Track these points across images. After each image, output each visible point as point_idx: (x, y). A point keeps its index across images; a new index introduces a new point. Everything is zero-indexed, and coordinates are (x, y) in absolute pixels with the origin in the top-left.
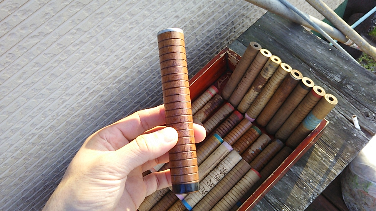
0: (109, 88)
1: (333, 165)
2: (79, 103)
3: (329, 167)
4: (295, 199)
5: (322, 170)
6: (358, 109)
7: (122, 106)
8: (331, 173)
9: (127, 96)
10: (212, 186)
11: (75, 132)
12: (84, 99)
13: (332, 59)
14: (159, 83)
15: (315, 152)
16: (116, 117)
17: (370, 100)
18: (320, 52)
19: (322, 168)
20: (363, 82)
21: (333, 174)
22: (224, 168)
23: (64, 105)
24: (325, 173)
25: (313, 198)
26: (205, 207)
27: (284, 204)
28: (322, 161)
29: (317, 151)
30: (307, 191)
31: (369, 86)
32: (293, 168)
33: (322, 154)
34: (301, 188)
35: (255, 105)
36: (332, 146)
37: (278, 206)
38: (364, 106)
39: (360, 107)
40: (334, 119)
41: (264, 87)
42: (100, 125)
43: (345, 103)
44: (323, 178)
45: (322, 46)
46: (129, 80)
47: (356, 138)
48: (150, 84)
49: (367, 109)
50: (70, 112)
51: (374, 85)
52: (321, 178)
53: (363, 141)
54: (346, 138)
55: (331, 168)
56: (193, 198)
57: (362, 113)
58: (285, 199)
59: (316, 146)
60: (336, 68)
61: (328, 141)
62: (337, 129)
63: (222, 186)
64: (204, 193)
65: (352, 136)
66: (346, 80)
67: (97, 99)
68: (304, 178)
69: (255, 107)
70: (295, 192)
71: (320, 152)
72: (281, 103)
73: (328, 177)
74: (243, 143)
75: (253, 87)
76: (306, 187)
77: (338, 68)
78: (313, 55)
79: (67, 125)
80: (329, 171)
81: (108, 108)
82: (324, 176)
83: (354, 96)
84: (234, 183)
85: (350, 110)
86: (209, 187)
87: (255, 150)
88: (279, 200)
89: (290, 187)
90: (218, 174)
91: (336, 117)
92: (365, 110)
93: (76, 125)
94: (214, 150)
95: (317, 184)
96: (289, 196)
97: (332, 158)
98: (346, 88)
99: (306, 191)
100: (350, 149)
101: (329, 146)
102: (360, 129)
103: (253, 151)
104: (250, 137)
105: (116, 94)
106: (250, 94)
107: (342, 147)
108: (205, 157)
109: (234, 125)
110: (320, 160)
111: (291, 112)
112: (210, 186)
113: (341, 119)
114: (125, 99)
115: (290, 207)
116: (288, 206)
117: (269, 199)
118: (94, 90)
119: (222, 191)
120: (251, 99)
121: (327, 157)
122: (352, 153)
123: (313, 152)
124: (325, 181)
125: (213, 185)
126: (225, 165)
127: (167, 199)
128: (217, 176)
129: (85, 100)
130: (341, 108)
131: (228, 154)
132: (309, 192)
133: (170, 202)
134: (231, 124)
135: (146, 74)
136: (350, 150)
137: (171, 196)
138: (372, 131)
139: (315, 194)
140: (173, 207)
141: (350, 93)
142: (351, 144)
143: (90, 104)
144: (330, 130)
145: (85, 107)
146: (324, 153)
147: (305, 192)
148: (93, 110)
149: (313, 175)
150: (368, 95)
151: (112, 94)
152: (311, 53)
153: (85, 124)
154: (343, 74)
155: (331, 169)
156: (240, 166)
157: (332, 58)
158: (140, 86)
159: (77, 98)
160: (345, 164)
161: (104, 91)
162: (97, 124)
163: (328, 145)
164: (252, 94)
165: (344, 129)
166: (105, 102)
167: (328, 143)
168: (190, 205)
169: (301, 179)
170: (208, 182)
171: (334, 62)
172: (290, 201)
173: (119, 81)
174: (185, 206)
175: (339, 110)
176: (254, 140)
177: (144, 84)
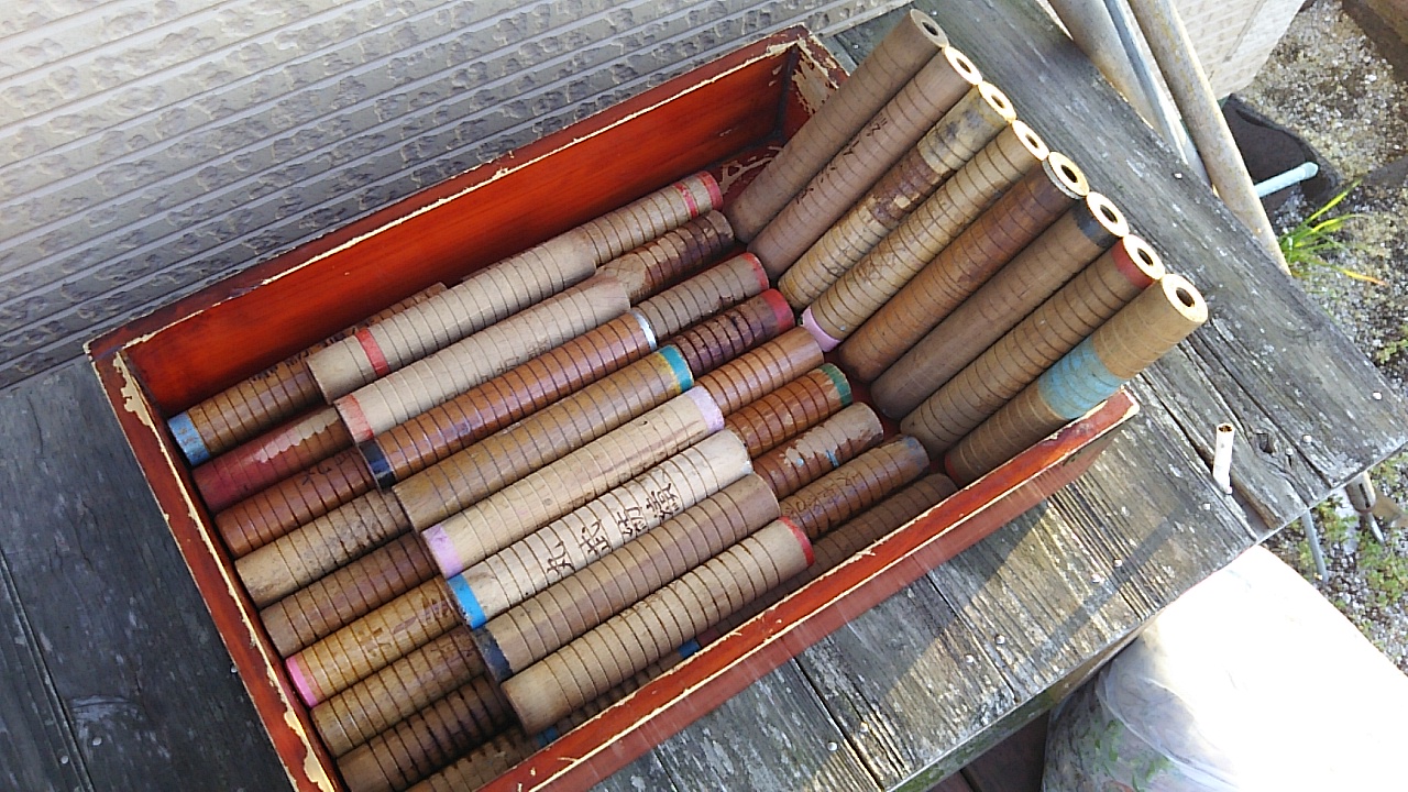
0: (257, 48)
1: (1100, 599)
2: (109, 60)
3: (1085, 602)
4: (924, 696)
5: (1055, 606)
6: (1236, 416)
7: (289, 164)
8: (1086, 627)
9: (323, 125)
10: (600, 547)
11: (52, 197)
12: (135, 51)
13: (1178, 210)
14: (474, 122)
15: (1040, 531)
16: (249, 206)
17: (1287, 396)
18: (1141, 175)
19: (1058, 601)
20: (1274, 321)
21: (1095, 633)
22: (668, 489)
23: (33, 38)
24: (1063, 622)
25: (994, 708)
26: (544, 624)
27: (874, 706)
28: (1063, 574)
29: (1049, 531)
30: (978, 676)
31: (1292, 343)
32: (941, 572)
33: (1068, 548)
34: (955, 657)
35: (857, 277)
36: (1112, 526)
37: (847, 710)
38: (1261, 408)
39: (1245, 410)
40: (1143, 427)
41: (916, 205)
42: (174, 214)
43: (1195, 379)
44: (1050, 638)
45: (1151, 153)
46: (354, 47)
47: (1210, 517)
48: (433, 109)
49: (1271, 423)
50: (52, 85)
51: (1311, 345)
52: (1046, 638)
53: (1232, 538)
54: (1172, 511)
55: (1092, 607)
56: (505, 578)
57: (1249, 434)
58: (882, 686)
59: (1052, 512)
60: (1187, 245)
61: (1101, 503)
62: (1146, 466)
63: (642, 556)
64: (554, 568)
65: (1194, 509)
66: (1213, 297)
67: (195, 79)
68: (978, 623)
69: (855, 285)
70: (929, 666)
71: (1062, 538)
72: (967, 285)
73: (1071, 640)
74: (767, 417)
75: (872, 201)
76: (976, 658)
77: (1193, 249)
78: (1111, 176)
79: (20, 145)
80: (1080, 617)
81: (226, 145)
82: (1060, 632)
83: (1232, 363)
84: (693, 558)
85: (1208, 412)
86: (586, 547)
87: (809, 455)
88: (858, 685)
89: (914, 645)
90: (637, 504)
91: (1148, 422)
92: (1263, 425)
93: (63, 166)
94: (646, 410)
95: (1025, 656)
96: (900, 679)
97: (1103, 573)
98: (1209, 329)
99: (973, 673)
100: (1180, 553)
101: (1101, 525)
102: (1230, 490)
103: (802, 456)
104: (803, 399)
105: (282, 90)
106: (849, 227)
107: (1148, 540)
108: (598, 425)
109: (749, 342)
110: (1054, 565)
111: (998, 329)
112: (592, 547)
113: (1168, 433)
114: (316, 136)
115: (895, 725)
116: (889, 719)
117: (817, 671)
118: (191, 28)
119: (638, 576)
120: (844, 252)
121: (1086, 562)
122: (1184, 573)
123: (1034, 530)
124: (1056, 655)
125: (604, 544)
126: (677, 478)
127: (384, 562)
128: (632, 514)
129: (140, 56)
130: (1174, 396)
131: (697, 438)
132: (983, 680)
133: (395, 581)
134: (740, 334)
135: (433, 57)
136: (1178, 558)
137: (404, 555)
138: (1272, 509)
139: (1006, 695)
140: (401, 601)
141: (1221, 349)
142: (1184, 535)
143: (157, 90)
144: (1115, 465)
145: (127, 93)
146: (1078, 545)
147: (969, 679)
148: (158, 125)
149: (1013, 620)
150: (1284, 374)
151: (264, 87)
152: (1107, 169)
153: (108, 176)
154: (1208, 273)
155: (1090, 610)
156: (737, 497)
157: (1180, 207)
158: (392, 100)
159: (104, 33)
160: (1148, 606)
161: (237, 52)
162: (163, 203)
163: (1097, 520)
164: (860, 228)
165: (1170, 474)
166: (225, 110)
167: (1101, 512)
168: (482, 605)
169: (961, 624)
170: (588, 526)
171: (1183, 224)
172: (903, 701)
173: (312, 38)
174: (459, 602)
175: (1168, 399)
176: (813, 417)
177: (411, 98)
